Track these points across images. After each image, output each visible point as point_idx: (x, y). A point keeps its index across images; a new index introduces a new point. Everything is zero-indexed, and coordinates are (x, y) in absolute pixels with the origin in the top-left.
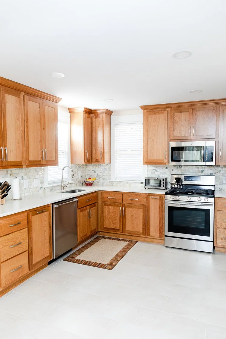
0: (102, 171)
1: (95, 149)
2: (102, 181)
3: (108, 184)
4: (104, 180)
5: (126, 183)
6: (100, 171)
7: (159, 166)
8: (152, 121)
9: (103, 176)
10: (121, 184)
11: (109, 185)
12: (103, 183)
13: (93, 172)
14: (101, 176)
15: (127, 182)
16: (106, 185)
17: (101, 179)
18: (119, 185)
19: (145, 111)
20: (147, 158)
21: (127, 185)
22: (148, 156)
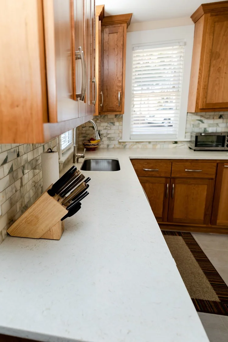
0: (107, 126)
1: (107, 89)
2: (105, 141)
3: (117, 146)
4: (110, 140)
5: (148, 143)
6: (103, 126)
7: (208, 113)
8: (222, 33)
9: (109, 134)
10: (140, 146)
11: (118, 148)
12: (108, 146)
13: (91, 129)
14: (105, 135)
15: (150, 142)
16: (113, 148)
17: (104, 139)
18: (135, 146)
19: (209, 14)
20: (205, 100)
21: (150, 146)
22: (206, 98)
